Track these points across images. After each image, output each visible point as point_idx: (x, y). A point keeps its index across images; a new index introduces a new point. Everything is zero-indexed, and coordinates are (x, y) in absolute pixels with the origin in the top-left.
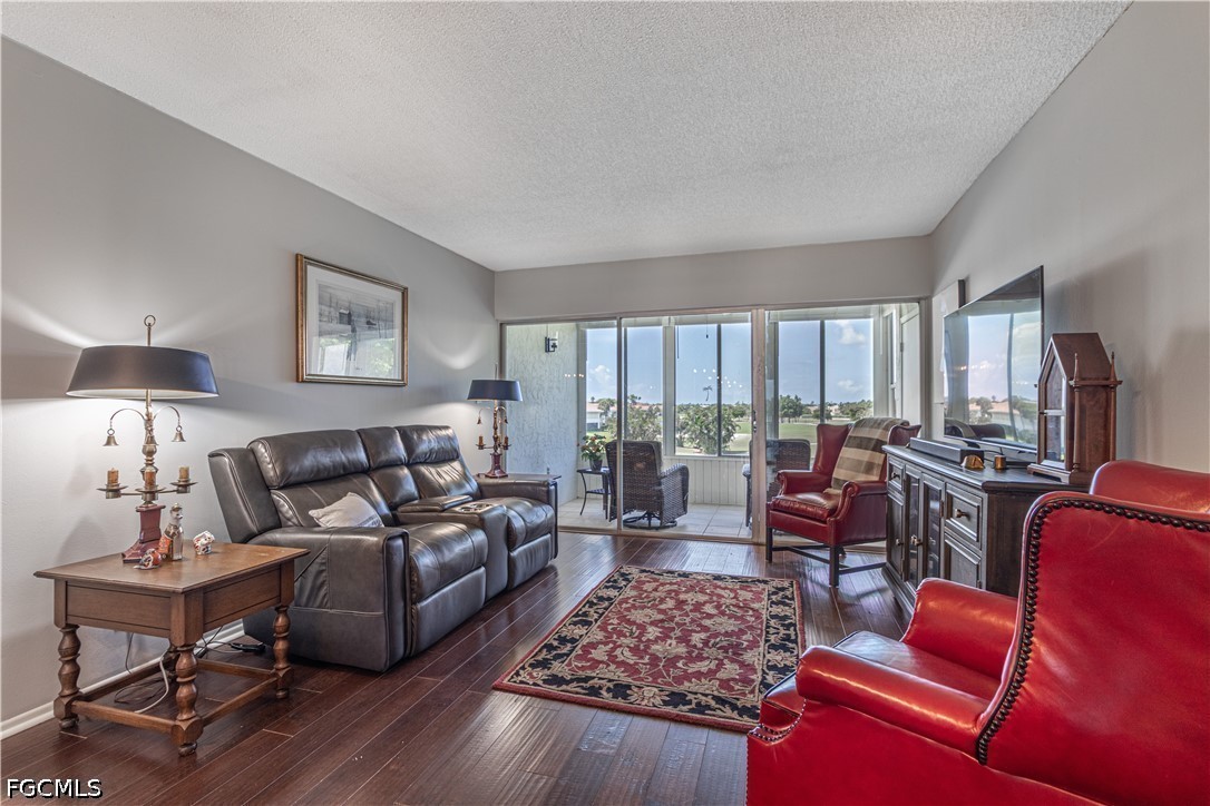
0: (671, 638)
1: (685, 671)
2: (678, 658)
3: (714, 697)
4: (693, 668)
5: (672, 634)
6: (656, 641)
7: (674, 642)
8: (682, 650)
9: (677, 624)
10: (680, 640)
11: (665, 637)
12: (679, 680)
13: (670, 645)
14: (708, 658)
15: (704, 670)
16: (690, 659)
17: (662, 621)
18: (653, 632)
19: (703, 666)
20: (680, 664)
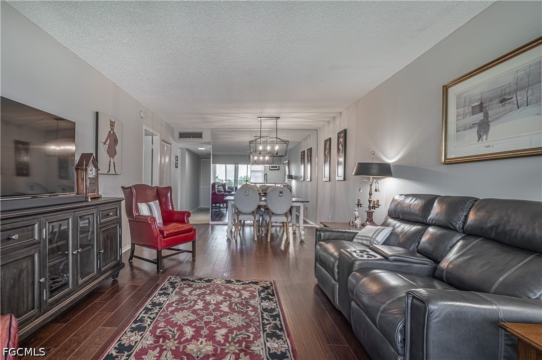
0: (214, 304)
1: (206, 289)
2: (210, 294)
3: (196, 282)
4: (203, 291)
5: (214, 307)
6: (221, 303)
7: (212, 302)
8: (208, 298)
9: (212, 315)
10: (209, 303)
11: (218, 304)
12: (208, 286)
13: (214, 300)
14: (195, 295)
15: (198, 290)
16: (204, 294)
17: (221, 316)
18: (225, 307)
19: (198, 292)
20: (208, 292)
